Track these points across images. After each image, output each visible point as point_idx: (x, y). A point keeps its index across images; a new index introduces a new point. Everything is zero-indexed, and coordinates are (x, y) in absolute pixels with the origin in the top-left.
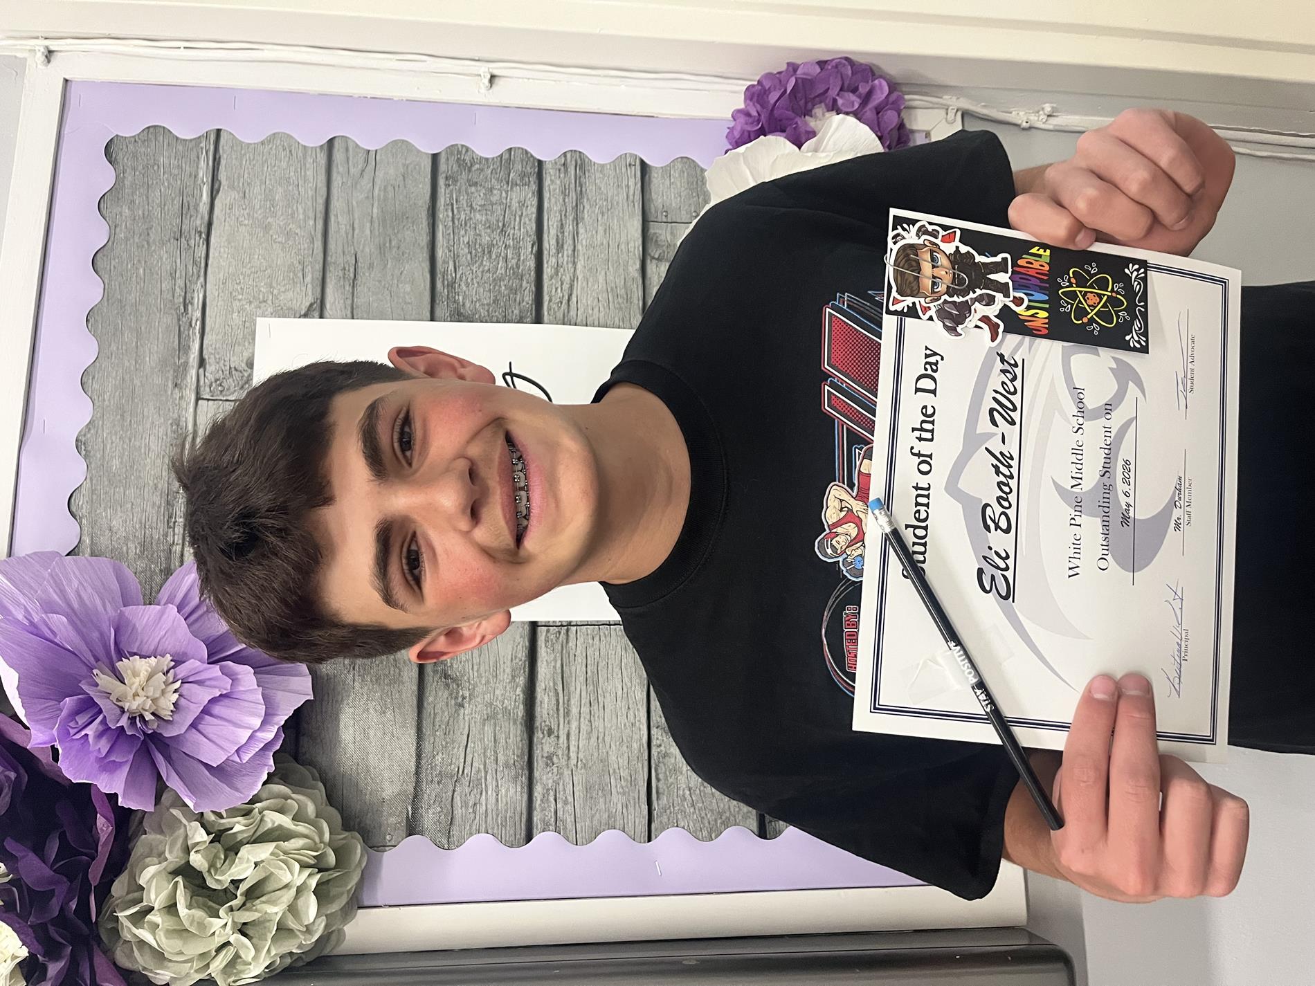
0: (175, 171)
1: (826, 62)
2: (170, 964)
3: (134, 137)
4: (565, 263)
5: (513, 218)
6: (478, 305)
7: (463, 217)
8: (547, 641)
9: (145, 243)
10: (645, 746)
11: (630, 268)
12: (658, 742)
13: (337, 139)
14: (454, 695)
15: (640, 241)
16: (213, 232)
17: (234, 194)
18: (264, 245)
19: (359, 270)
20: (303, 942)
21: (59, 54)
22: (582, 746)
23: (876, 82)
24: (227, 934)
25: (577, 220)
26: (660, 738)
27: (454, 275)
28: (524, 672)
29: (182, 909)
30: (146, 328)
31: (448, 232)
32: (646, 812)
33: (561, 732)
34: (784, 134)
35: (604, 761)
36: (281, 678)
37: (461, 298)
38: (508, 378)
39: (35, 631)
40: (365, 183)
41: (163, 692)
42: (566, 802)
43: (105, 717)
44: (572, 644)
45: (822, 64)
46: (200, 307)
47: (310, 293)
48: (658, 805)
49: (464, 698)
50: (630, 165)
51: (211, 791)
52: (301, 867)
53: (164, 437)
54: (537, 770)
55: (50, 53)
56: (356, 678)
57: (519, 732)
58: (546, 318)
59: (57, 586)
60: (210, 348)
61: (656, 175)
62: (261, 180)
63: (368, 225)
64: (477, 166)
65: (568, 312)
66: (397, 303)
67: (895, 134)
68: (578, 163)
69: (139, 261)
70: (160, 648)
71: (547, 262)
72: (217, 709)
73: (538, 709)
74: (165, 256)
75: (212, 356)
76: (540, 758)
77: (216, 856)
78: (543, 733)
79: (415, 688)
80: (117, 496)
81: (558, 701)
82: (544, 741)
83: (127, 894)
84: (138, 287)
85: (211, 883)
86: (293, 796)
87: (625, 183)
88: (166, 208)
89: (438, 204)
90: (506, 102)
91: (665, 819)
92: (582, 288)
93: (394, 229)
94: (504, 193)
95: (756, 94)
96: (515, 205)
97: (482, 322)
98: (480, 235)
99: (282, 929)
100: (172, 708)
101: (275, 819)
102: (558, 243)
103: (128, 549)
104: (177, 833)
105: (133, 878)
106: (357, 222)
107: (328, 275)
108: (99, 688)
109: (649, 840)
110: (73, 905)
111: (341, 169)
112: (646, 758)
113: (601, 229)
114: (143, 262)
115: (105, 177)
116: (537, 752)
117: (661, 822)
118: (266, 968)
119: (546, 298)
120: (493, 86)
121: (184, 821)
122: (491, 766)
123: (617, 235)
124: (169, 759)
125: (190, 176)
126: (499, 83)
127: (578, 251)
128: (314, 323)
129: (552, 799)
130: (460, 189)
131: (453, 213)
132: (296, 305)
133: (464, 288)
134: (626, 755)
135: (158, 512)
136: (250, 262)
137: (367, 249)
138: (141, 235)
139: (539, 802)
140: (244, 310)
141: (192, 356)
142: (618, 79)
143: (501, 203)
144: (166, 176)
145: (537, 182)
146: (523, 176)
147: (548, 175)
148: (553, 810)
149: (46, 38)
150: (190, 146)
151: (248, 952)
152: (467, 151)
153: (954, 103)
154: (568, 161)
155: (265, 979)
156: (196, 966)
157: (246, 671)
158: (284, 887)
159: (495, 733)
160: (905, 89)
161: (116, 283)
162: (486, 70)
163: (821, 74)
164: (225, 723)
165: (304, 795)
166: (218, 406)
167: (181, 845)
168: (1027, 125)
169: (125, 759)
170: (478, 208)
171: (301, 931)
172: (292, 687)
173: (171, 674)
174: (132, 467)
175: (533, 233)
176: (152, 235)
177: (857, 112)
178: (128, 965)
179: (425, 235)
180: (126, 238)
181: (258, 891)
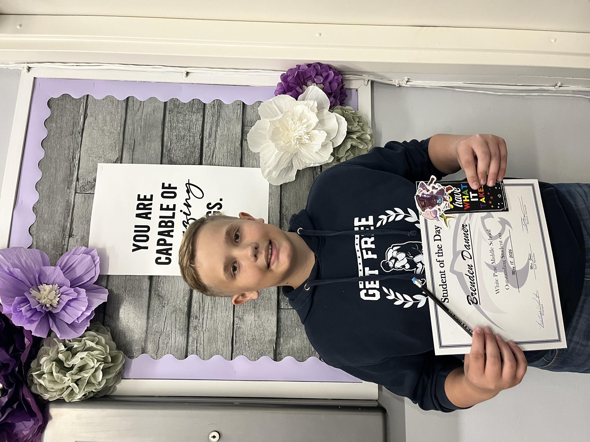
0: (72, 110)
1: (311, 64)
2: (50, 392)
3: (58, 98)
4: (212, 142)
5: (193, 125)
6: (178, 158)
7: (175, 125)
9: (60, 137)
10: (232, 324)
11: (236, 144)
12: (237, 323)
13: (130, 97)
14: (161, 303)
15: (241, 134)
16: (84, 132)
17: (92, 118)
18: (102, 137)
19: (135, 145)
20: (97, 388)
21: (32, 68)
22: (208, 324)
23: (330, 72)
24: (69, 383)
25: (217, 126)
26: (238, 321)
27: (170, 147)
28: (188, 295)
29: (55, 374)
30: (59, 167)
31: (169, 131)
32: (231, 349)
33: (200, 318)
34: (291, 93)
35: (216, 329)
36: (97, 294)
37: (172, 155)
38: (188, 185)
39: (11, 274)
40: (139, 113)
41: (55, 297)
42: (201, 344)
43: (30, 305)
45: (309, 65)
46: (78, 160)
47: (117, 154)
48: (236, 347)
49: (165, 304)
50: (238, 104)
51: (68, 333)
52: (97, 361)
53: (63, 207)
54: (191, 331)
55: (29, 69)
56: (126, 295)
57: (185, 317)
58: (203, 163)
59: (18, 259)
60: (81, 174)
61: (248, 108)
62: (102, 113)
63: (140, 129)
64: (181, 106)
65: (212, 160)
66: (149, 157)
67: (339, 91)
68: (218, 104)
69: (58, 143)
70: (55, 282)
71: (205, 142)
72: (72, 304)
73: (192, 309)
74: (67, 141)
75: (81, 177)
76: (192, 327)
77: (69, 356)
78: (194, 318)
79: (147, 299)
80: (46, 228)
81: (200, 306)
82: (194, 321)
83: (37, 367)
84: (57, 153)
85: (66, 365)
86: (98, 336)
87: (236, 111)
88: (68, 124)
89: (166, 120)
90: (192, 82)
91: (238, 352)
92: (218, 151)
93: (149, 130)
94: (190, 116)
95: (284, 78)
96: (194, 120)
97: (180, 164)
98: (181, 132)
99: (89, 383)
100: (57, 303)
101: (90, 344)
102: (209, 135)
103: (49, 246)
104: (55, 347)
105: (38, 362)
106: (135, 128)
107: (124, 148)
108: (32, 295)
109: (232, 360)
110: (17, 369)
111: (131, 109)
112: (232, 328)
113: (226, 130)
114: (59, 143)
115: (47, 113)
116: (191, 325)
117: (236, 353)
118: (83, 396)
119: (204, 155)
120: (188, 76)
121: (58, 343)
122: (173, 330)
123: (232, 131)
124: (55, 321)
125: (77, 111)
126: (190, 75)
127: (217, 137)
128: (118, 165)
129: (195, 342)
130: (174, 115)
131: (171, 124)
132: (112, 158)
133: (174, 152)
134: (224, 327)
135: (60, 233)
137: (139, 138)
138: (59, 133)
139: (190, 343)
140: (94, 160)
141: (74, 177)
142: (234, 73)
143: (189, 120)
144: (69, 112)
145: (203, 111)
146: (198, 109)
147: (207, 109)
148: (195, 347)
149: (28, 63)
150: (78, 101)
151: (76, 390)
152: (177, 100)
153: (367, 77)
154: (215, 103)
155: (83, 400)
156: (58, 393)
157: (83, 291)
158: (92, 368)
159: (176, 317)
160: (347, 73)
161: (50, 151)
162: (184, 70)
163: (308, 69)
164: (74, 309)
165: (101, 336)
166: (83, 195)
167: (56, 350)
168: (398, 85)
169: (37, 319)
170: (180, 122)
171: (97, 384)
172: (101, 297)
173: (58, 291)
174: (52, 217)
175: (200, 131)
176: (63, 134)
177: (323, 83)
178: (35, 392)
179: (160, 133)
180: (54, 134)
181: (82, 369)
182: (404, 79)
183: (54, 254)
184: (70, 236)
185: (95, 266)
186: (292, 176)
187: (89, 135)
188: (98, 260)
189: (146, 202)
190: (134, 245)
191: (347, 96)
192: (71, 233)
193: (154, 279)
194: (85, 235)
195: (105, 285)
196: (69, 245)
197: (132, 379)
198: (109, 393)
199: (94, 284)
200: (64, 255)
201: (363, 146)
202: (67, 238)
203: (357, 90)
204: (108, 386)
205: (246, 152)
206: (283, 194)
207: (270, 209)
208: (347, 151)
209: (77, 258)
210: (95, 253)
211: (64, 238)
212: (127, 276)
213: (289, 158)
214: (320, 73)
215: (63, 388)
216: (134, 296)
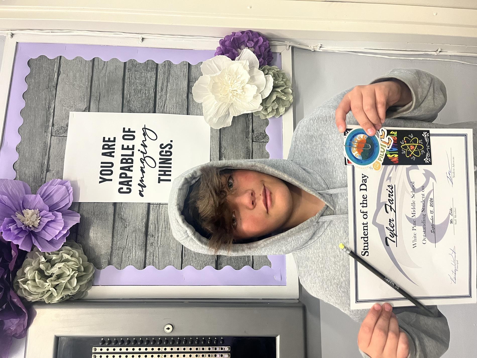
0: (48, 69)
1: (244, 32)
2: (33, 295)
3: (36, 59)
4: (163, 95)
5: (148, 81)
6: (136, 107)
7: (133, 81)
8: (153, 209)
9: (38, 90)
11: (184, 96)
13: (95, 58)
14: (124, 224)
15: (187, 88)
16: (58, 86)
17: (64, 75)
18: (73, 90)
19: (101, 97)
20: (72, 292)
21: (15, 35)
22: (162, 240)
23: (259, 38)
24: (49, 287)
25: (167, 82)
27: (129, 99)
28: (146, 218)
29: (37, 280)
30: (37, 115)
31: (128, 86)
32: (181, 260)
33: (156, 236)
34: (228, 55)
35: (169, 245)
37: (131, 106)
38: (144, 129)
40: (104, 71)
41: (36, 220)
42: (156, 257)
43: (17, 225)
44: (160, 210)
45: (243, 32)
46: (53, 109)
47: (86, 105)
48: (185, 259)
49: (127, 225)
50: (185, 65)
51: (47, 247)
52: (73, 271)
53: (41, 147)
54: (148, 247)
55: (12, 35)
56: (95, 218)
57: (143, 236)
58: (157, 112)
59: (5, 188)
60: (55, 121)
61: (193, 68)
62: (73, 71)
63: (104, 84)
64: (138, 66)
65: (164, 109)
66: (112, 107)
67: (267, 54)
68: (168, 64)
69: (36, 95)
70: (36, 208)
71: (158, 95)
72: (51, 225)
73: (149, 229)
74: (43, 93)
75: (56, 123)
76: (149, 243)
77: (48, 266)
78: (150, 236)
79: (112, 222)
80: (27, 164)
81: (155, 227)
82: (150, 238)
83: (22, 275)
84: (36, 103)
85: (46, 274)
86: (72, 250)
87: (183, 70)
88: (45, 79)
89: (125, 77)
90: (147, 46)
91: (187, 263)
92: (168, 102)
93: (112, 85)
94: (145, 74)
95: (222, 42)
96: (149, 77)
97: (137, 113)
98: (138, 87)
99: (66, 288)
100: (38, 224)
101: (66, 256)
102: (161, 88)
103: (30, 179)
104: (37, 259)
105: (23, 271)
106: (100, 83)
107: (91, 99)
108: (17, 217)
109: (181, 269)
110: (5, 276)
111: (96, 68)
113: (175, 85)
115: (27, 71)
116: (148, 242)
117: (185, 264)
118: (61, 298)
119: (157, 105)
120: (143, 41)
121: (39, 256)
122: (134, 245)
123: (180, 86)
124: (36, 238)
125: (52, 69)
126: (145, 41)
127: (168, 91)
128: (87, 113)
129: (152, 256)
130: (132, 73)
131: (130, 80)
132: (82, 108)
133: (132, 103)
134: (175, 243)
135: (39, 169)
136: (68, 95)
137: (103, 92)
138: (37, 88)
139: (148, 257)
140: (66, 109)
141: (50, 123)
142: (181, 39)
143: (145, 77)
144: (45, 70)
145: (156, 70)
146: (152, 68)
147: (159, 68)
148: (152, 259)
149: (11, 30)
150: (52, 61)
151: (55, 294)
152: (135, 61)
153: (288, 43)
154: (166, 64)
155: (60, 302)
156: (40, 296)
157: (60, 214)
158: (68, 276)
159: (136, 236)
160: (272, 40)
161: (30, 102)
162: (140, 36)
163: (242, 36)
164: (52, 229)
165: (75, 250)
166: (57, 138)
167: (38, 262)
168: (313, 50)
169: (22, 237)
170: (138, 78)
171: (72, 289)
172: (74, 220)
173: (38, 215)
174: (32, 156)
175: (154, 86)
176: (40, 88)
177: (254, 47)
178: (21, 295)
179: (121, 87)
180: (33, 89)
181: (59, 277)
182: (318, 45)
183: (34, 186)
184: (48, 170)
185: (69, 194)
186: (229, 122)
187: (62, 89)
188: (71, 190)
189: (110, 144)
190: (101, 178)
191: (273, 58)
192: (48, 169)
193: (118, 205)
194: (60, 170)
195: (77, 210)
196: (47, 178)
197: (101, 285)
198: (82, 297)
199: (68, 209)
200: (42, 186)
201: (286, 98)
202: (45, 173)
203: (280, 54)
204: (81, 291)
205: (191, 103)
206: (222, 137)
207: (211, 149)
208: (273, 102)
209: (54, 188)
210: (69, 184)
211: (42, 172)
212: (95, 203)
213: (226, 107)
214: (251, 39)
215: (44, 292)
216: (101, 219)
